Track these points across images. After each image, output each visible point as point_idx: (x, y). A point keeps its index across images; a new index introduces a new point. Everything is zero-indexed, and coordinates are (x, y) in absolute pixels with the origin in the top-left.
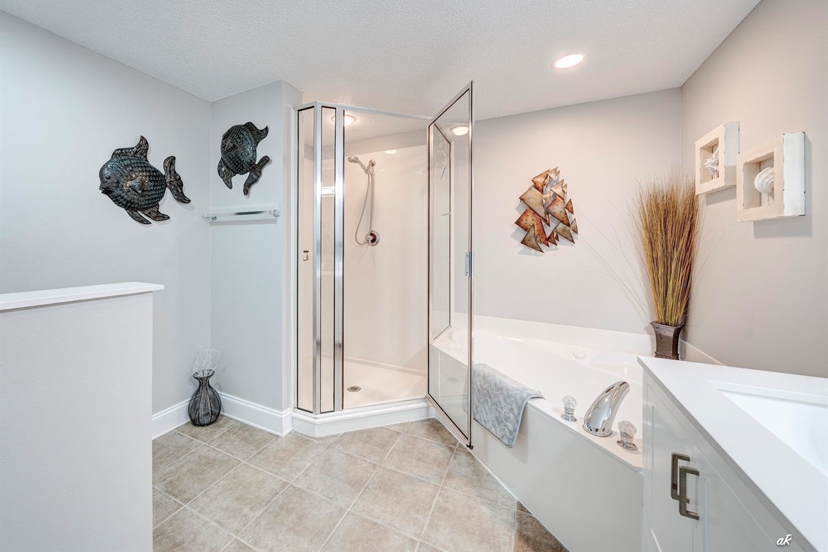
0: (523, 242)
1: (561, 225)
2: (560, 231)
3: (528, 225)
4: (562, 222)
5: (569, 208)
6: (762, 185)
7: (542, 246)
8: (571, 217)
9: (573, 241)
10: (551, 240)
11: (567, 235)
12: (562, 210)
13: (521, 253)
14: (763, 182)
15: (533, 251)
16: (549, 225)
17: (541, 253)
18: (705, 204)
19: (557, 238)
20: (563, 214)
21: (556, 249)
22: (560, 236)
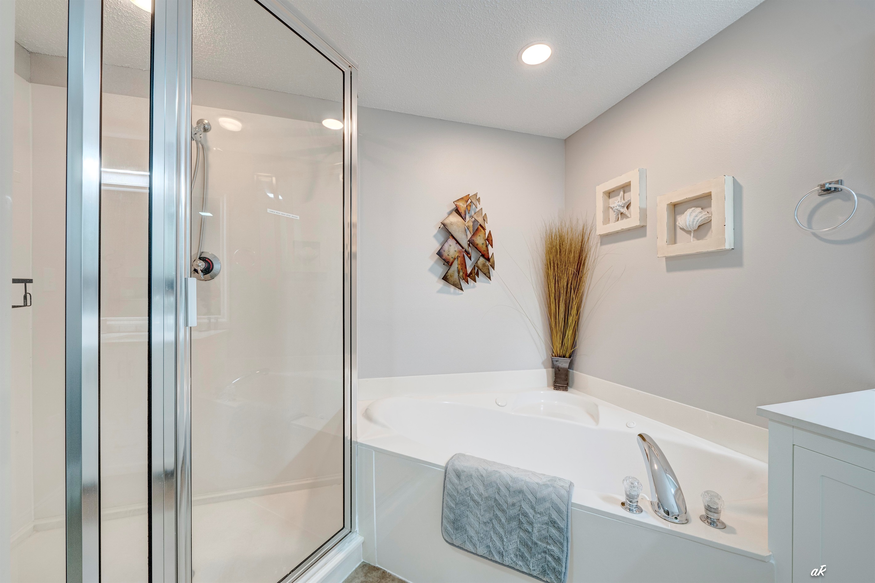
0: (445, 278)
1: (482, 260)
2: (480, 266)
3: (450, 257)
4: (483, 256)
5: (489, 240)
6: (693, 222)
7: (463, 284)
8: (491, 250)
9: (490, 278)
10: (472, 276)
11: (486, 271)
12: (484, 242)
13: (439, 291)
14: (694, 219)
15: (452, 288)
16: (470, 258)
17: (460, 291)
18: (599, 244)
19: (477, 274)
20: (484, 247)
21: (474, 287)
22: (480, 272)
